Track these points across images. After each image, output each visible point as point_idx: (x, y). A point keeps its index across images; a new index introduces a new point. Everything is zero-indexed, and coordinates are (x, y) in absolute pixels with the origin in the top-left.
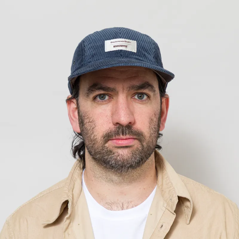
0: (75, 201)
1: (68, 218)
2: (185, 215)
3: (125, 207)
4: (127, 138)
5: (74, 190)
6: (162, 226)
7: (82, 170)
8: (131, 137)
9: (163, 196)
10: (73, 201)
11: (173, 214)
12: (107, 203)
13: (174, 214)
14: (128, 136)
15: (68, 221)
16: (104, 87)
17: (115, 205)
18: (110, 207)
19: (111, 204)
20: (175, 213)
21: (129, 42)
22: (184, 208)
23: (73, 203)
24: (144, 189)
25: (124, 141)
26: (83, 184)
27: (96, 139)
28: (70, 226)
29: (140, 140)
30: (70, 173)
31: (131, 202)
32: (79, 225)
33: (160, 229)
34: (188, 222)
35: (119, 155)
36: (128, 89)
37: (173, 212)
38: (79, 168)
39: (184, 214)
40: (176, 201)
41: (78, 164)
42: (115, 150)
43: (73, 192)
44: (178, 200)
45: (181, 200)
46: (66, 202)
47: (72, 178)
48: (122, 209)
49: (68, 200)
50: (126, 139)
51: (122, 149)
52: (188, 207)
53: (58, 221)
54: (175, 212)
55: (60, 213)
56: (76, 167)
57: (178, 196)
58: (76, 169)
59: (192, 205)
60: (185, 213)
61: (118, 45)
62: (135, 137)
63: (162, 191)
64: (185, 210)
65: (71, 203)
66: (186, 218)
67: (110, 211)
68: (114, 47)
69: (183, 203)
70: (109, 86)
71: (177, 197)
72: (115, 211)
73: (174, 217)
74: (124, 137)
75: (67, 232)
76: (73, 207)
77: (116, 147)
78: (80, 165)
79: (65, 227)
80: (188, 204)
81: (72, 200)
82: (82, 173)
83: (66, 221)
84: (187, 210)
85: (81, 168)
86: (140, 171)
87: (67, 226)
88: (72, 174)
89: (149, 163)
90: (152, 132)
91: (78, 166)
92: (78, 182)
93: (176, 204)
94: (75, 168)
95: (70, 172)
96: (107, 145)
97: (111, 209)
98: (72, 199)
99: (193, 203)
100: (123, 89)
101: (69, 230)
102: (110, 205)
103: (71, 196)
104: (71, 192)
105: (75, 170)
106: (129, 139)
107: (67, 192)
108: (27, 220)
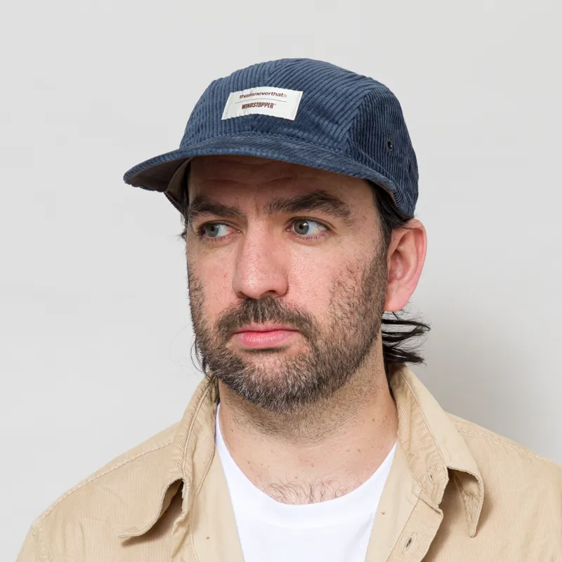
0: (198, 482)
1: (181, 524)
2: (467, 515)
3: (317, 494)
4: (269, 329)
5: (195, 456)
6: (410, 541)
7: (215, 404)
8: (279, 325)
9: (411, 468)
10: (193, 481)
11: (436, 511)
12: (271, 485)
13: (439, 513)
14: (269, 324)
15: (182, 531)
16: (213, 204)
17: (291, 489)
18: (281, 495)
19: (281, 487)
20: (441, 511)
21: (281, 95)
22: (463, 497)
23: (193, 486)
24: (359, 450)
25: (262, 335)
26: (217, 438)
27: (206, 330)
28: (187, 541)
29: (306, 335)
30: (185, 413)
31: (329, 483)
32: (208, 538)
33: (405, 549)
34: (473, 531)
35: (253, 371)
36: (268, 208)
37: (437, 506)
38: (207, 401)
39: (464, 512)
40: (444, 480)
41: (206, 389)
42: (247, 358)
43: (195, 460)
44: (447, 479)
45: (457, 479)
46: (178, 485)
47: (190, 424)
48: (311, 501)
49: (182, 479)
50: (266, 331)
51: (261, 355)
52: (472, 495)
53: (156, 530)
54: (441, 506)
55: (162, 511)
56: (201, 397)
57: (448, 469)
58: (201, 401)
59: (483, 490)
60: (466, 509)
61: (254, 102)
62: (288, 326)
63: (409, 457)
64: (465, 502)
65: (188, 488)
66: (467, 521)
67: (283, 505)
68: (244, 107)
69: (461, 485)
70: (222, 203)
71: (447, 471)
72: (294, 504)
73: (439, 519)
74: (261, 327)
75: (179, 556)
76: (194, 496)
77: (247, 351)
78: (211, 392)
79: (175, 544)
80: (472, 487)
81: (191, 479)
82: (215, 412)
83: (176, 531)
84: (471, 502)
85: (214, 399)
86: (337, 408)
87: (178, 541)
88: (191, 416)
89: (361, 389)
90: (339, 314)
91: (206, 395)
92: (206, 433)
93: (444, 487)
94: (199, 399)
95: (188, 410)
96: (228, 345)
97: (284, 500)
98: (190, 475)
99: (485, 486)
100: (258, 210)
101: (185, 553)
102: (280, 491)
103: (190, 468)
104: (189, 459)
105: (197, 405)
106: (275, 332)
107: (180, 458)
108: (81, 528)
